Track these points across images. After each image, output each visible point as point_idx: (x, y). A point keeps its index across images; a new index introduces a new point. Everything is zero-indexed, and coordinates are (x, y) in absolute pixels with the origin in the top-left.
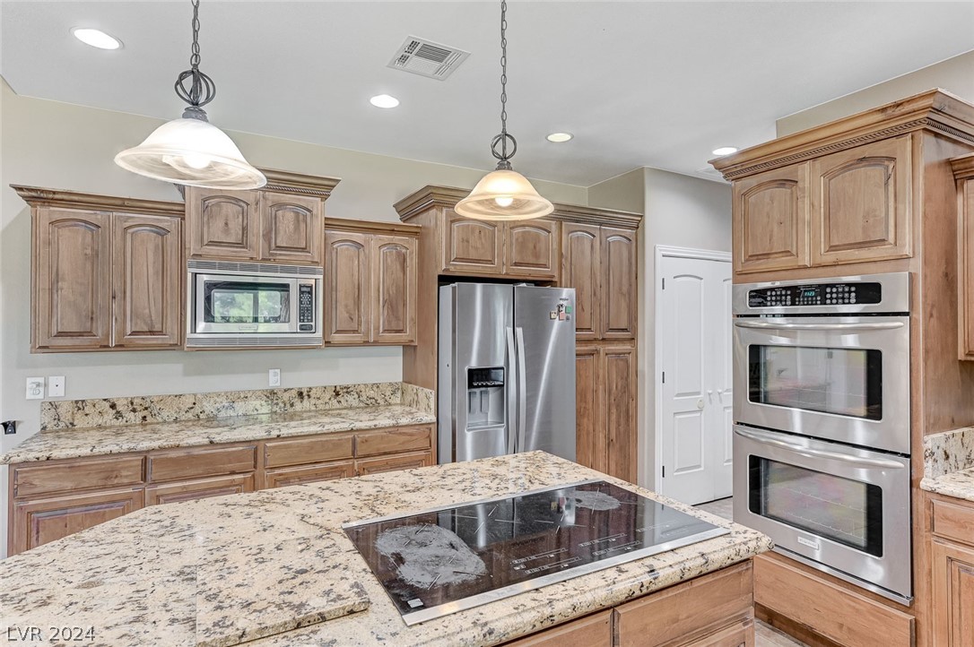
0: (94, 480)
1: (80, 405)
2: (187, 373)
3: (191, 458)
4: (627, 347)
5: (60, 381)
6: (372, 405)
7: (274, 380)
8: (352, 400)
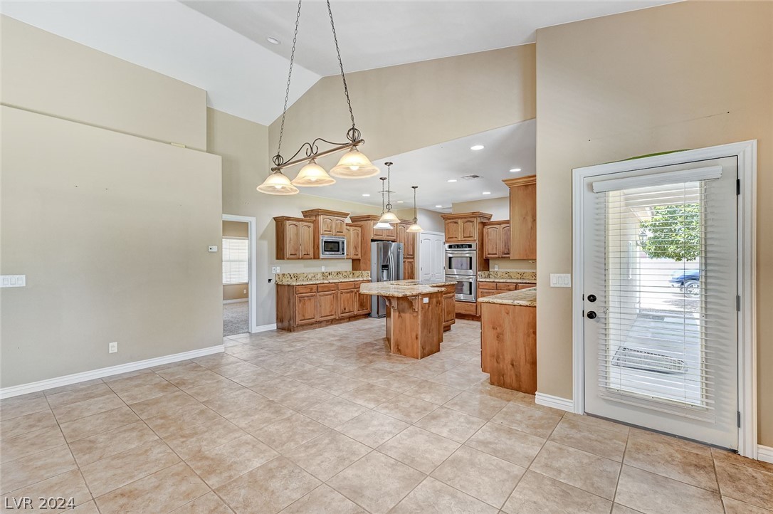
0: (309, 290)
1: (284, 275)
2: (305, 267)
3: (325, 286)
4: (412, 260)
5: (278, 268)
6: (345, 277)
7: (323, 269)
8: (341, 276)
